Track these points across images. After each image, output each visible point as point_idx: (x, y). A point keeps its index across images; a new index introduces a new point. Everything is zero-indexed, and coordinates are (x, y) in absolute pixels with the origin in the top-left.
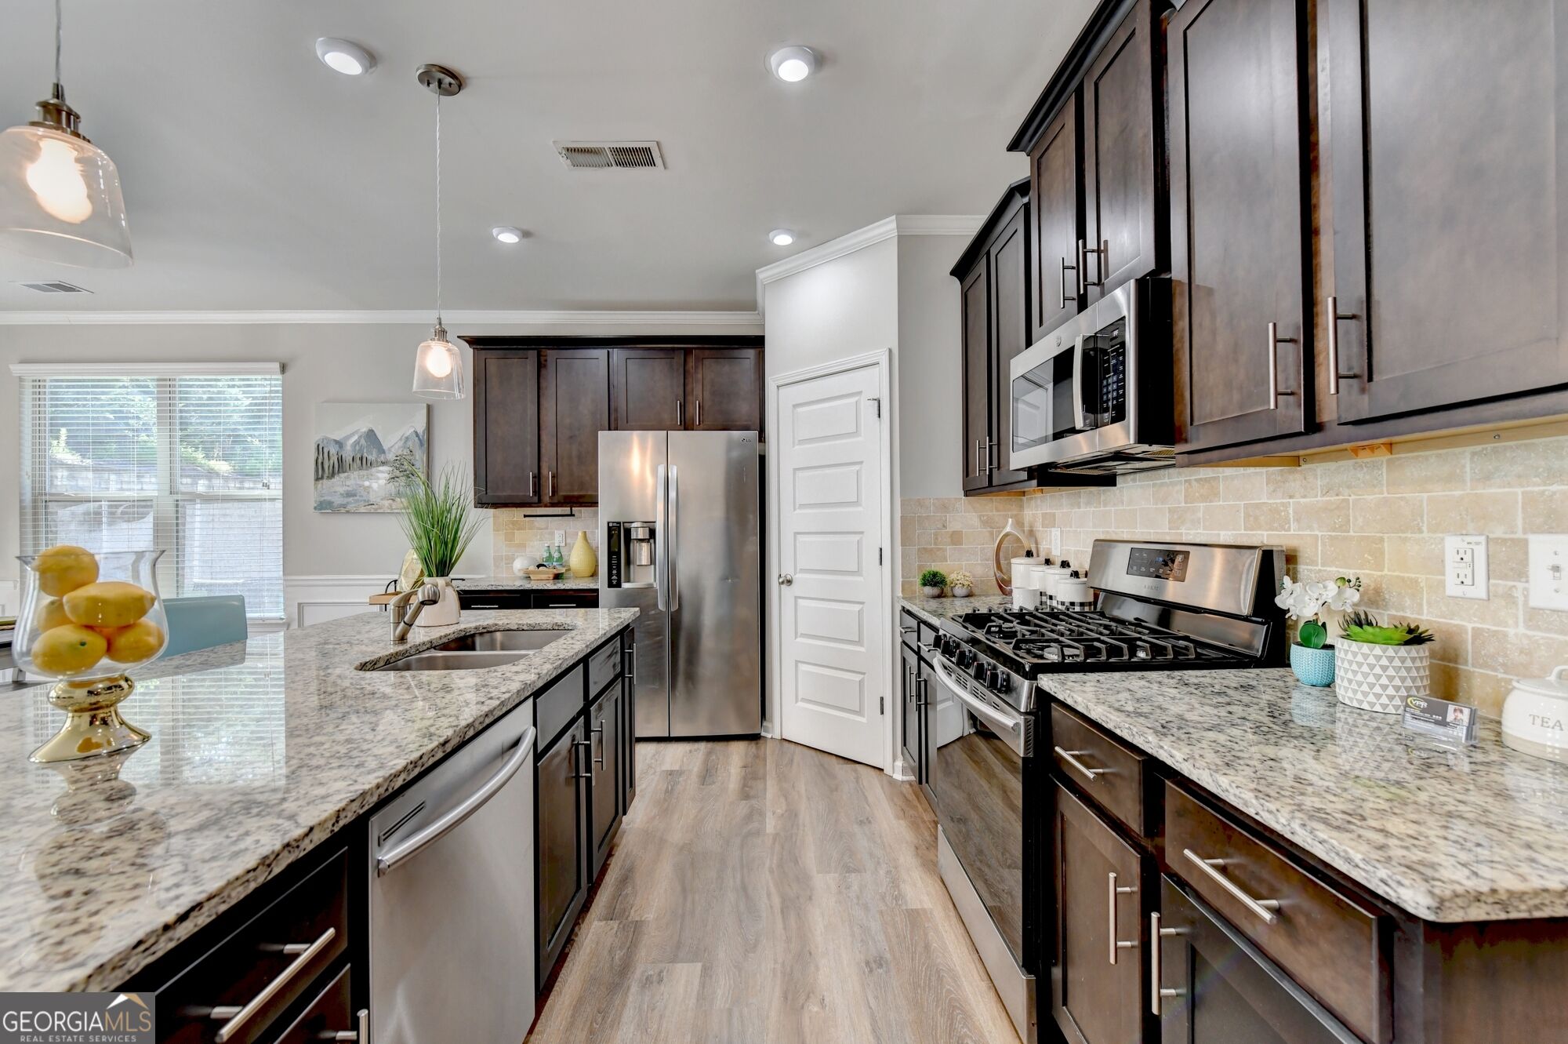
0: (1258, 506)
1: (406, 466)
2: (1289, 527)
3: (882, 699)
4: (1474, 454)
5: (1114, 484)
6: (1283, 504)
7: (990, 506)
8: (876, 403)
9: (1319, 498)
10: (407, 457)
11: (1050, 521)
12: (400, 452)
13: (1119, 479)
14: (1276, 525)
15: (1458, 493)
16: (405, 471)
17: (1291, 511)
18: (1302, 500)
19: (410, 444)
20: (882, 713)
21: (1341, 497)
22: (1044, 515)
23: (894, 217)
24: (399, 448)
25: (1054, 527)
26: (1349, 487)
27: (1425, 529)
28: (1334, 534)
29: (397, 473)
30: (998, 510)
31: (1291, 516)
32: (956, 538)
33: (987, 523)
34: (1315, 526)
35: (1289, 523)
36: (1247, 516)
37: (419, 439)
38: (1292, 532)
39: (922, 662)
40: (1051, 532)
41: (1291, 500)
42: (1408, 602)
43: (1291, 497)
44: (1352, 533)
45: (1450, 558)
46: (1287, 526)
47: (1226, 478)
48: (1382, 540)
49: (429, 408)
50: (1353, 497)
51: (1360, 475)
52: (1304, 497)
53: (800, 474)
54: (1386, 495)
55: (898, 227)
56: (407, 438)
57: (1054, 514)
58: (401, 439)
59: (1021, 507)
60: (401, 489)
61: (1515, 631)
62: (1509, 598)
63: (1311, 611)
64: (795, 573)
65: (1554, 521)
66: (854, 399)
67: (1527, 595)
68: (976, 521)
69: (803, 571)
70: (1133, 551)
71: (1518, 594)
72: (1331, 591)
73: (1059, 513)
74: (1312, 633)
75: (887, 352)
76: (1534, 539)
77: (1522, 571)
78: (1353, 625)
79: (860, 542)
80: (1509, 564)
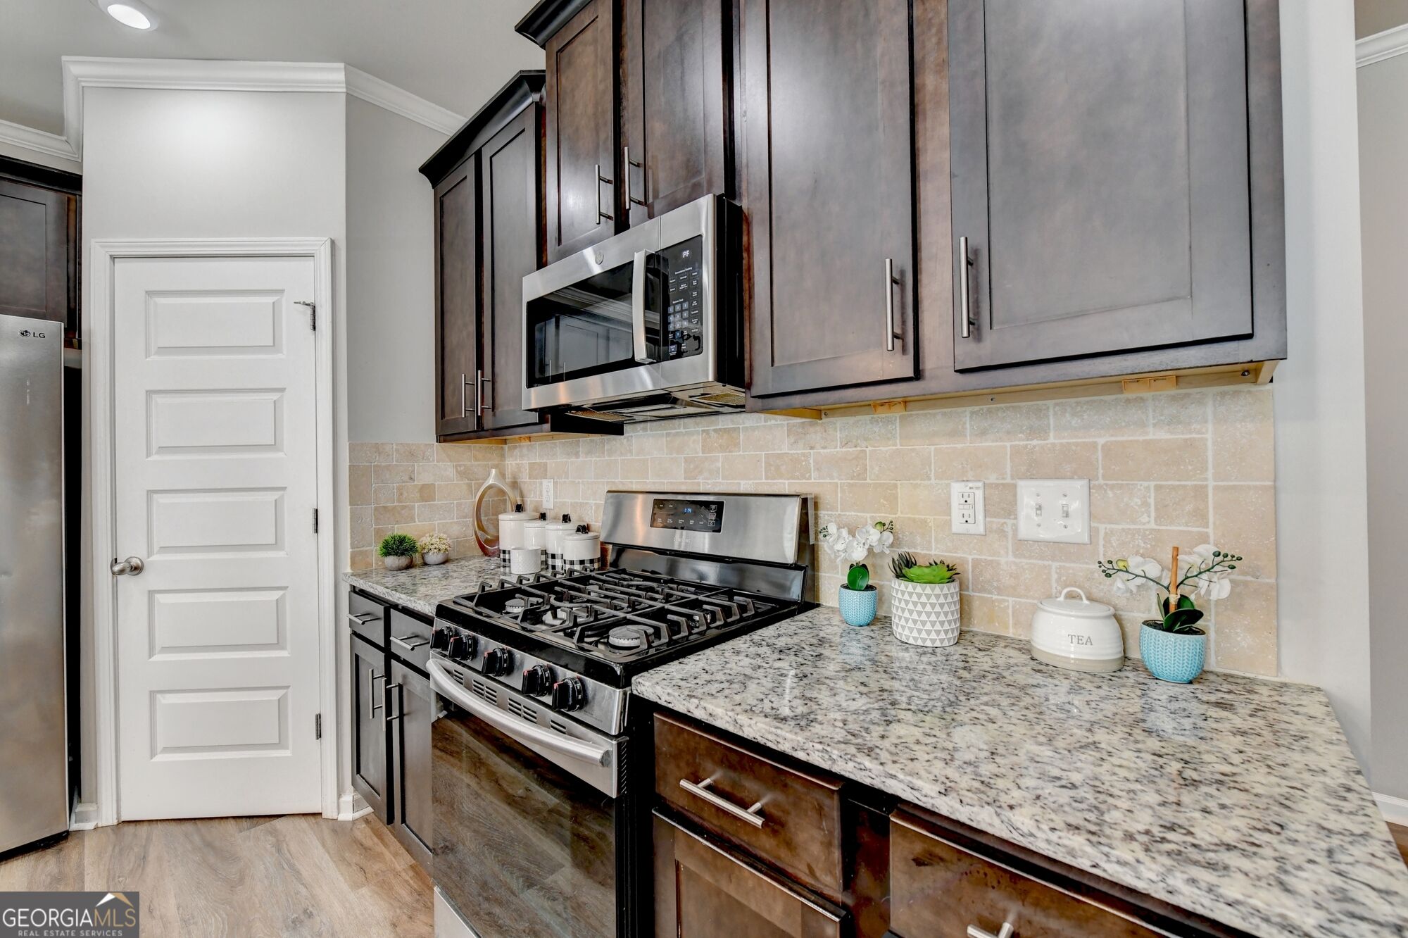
0: (779, 456)
2: (810, 477)
3: (319, 717)
4: (972, 413)
5: (622, 433)
6: (803, 455)
7: (469, 454)
8: (309, 311)
9: (838, 449)
11: (540, 472)
13: (626, 428)
14: (797, 474)
15: (959, 446)
17: (811, 461)
18: (822, 451)
20: (319, 735)
21: (859, 449)
23: (341, 62)
25: (545, 477)
26: (866, 439)
27: (932, 476)
28: (851, 482)
30: (476, 460)
31: (812, 466)
32: (426, 493)
33: (464, 474)
34: (835, 474)
35: (810, 472)
36: (768, 465)
38: (813, 480)
39: (393, 662)
40: (541, 484)
41: (812, 451)
42: (918, 539)
43: (812, 448)
44: (868, 481)
45: (956, 501)
46: (807, 475)
47: (746, 429)
48: (895, 486)
50: (870, 448)
51: (876, 429)
52: (824, 448)
53: (158, 399)
54: (899, 447)
55: (347, 82)
57: (545, 465)
59: (503, 456)
61: (1006, 559)
62: (1001, 532)
63: (859, 555)
64: (150, 554)
65: (1035, 469)
66: (270, 300)
67: (1015, 530)
68: (451, 472)
69: (164, 549)
70: (657, 502)
71: (1008, 529)
72: (874, 535)
73: (551, 463)
74: (858, 576)
75: (328, 244)
76: (1021, 484)
77: (1010, 510)
78: (904, 567)
79: (278, 503)
80: (1001, 504)
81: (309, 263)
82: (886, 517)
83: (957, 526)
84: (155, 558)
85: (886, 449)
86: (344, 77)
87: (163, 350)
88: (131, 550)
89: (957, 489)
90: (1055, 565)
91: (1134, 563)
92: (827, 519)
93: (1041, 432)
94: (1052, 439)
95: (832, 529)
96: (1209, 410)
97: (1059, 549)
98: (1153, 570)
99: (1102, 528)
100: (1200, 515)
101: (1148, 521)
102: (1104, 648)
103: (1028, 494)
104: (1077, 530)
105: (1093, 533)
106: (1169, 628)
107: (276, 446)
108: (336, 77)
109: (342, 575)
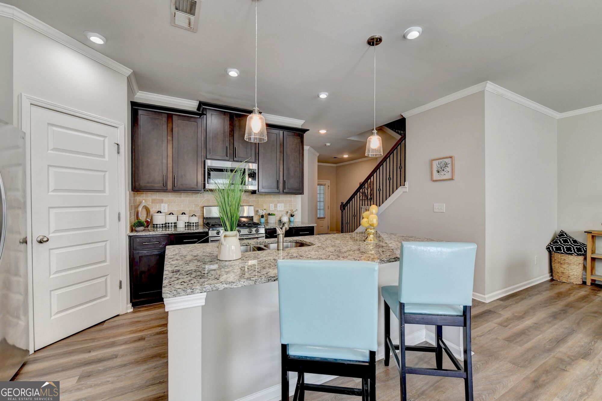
2: (250, 203)
4: (273, 195)
9: (255, 199)
23: (132, 71)
25: (163, 203)
28: (257, 204)
31: (250, 201)
33: (134, 201)
34: (254, 203)
40: (160, 205)
43: (250, 199)
44: (259, 204)
45: (271, 206)
48: (263, 204)
51: (261, 196)
52: (252, 199)
55: (129, 76)
57: (162, 199)
61: (278, 212)
62: (276, 210)
63: (263, 214)
64: (49, 234)
65: (279, 202)
66: (101, 139)
67: (278, 209)
71: (276, 209)
72: (265, 211)
73: (166, 199)
74: (262, 216)
75: (124, 126)
76: (278, 204)
78: (269, 214)
79: (105, 211)
80: (276, 206)
83: (271, 209)
84: (51, 235)
85: (262, 199)
86: (130, 73)
89: (271, 204)
90: (280, 213)
91: (288, 211)
93: (279, 198)
94: (281, 199)
95: (259, 210)
96: (292, 197)
97: (281, 211)
98: (291, 212)
99: (285, 208)
100: (292, 207)
101: (288, 208)
102: (288, 220)
103: (278, 205)
104: (283, 209)
106: (292, 217)
107: (104, 191)
108: (129, 72)
109: (127, 233)
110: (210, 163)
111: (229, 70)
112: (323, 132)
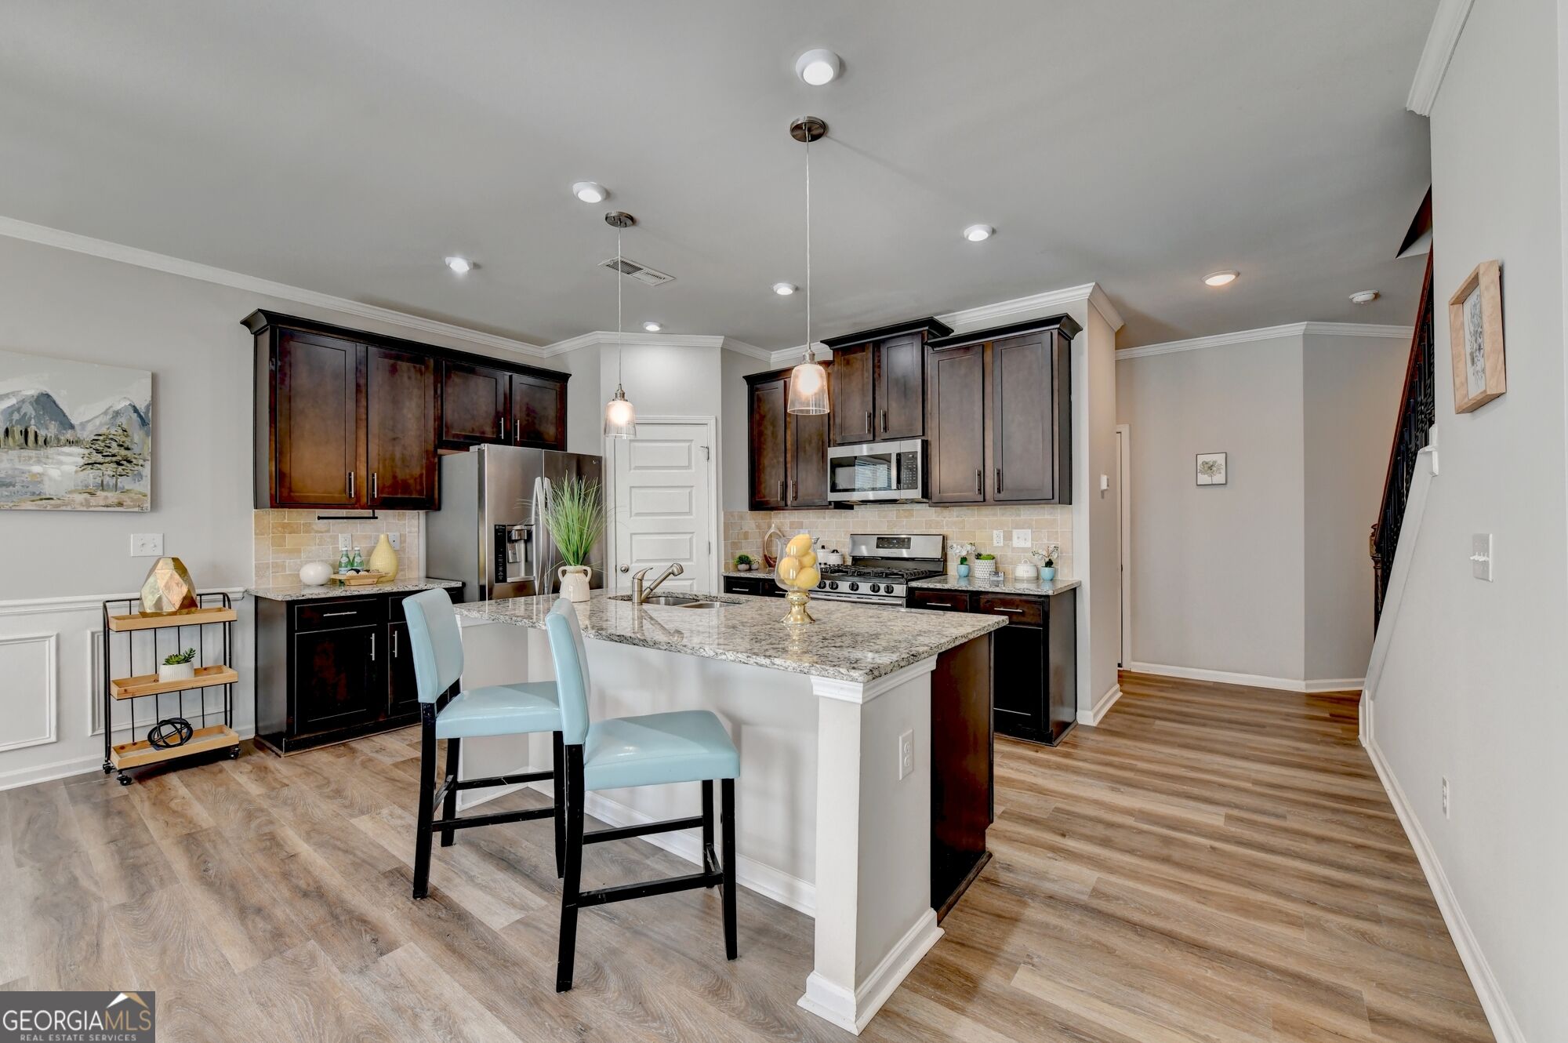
0: (932, 520)
1: (115, 449)
4: (999, 509)
5: (853, 509)
6: (941, 520)
8: (706, 450)
9: (954, 519)
10: (118, 438)
12: (104, 430)
13: (857, 509)
14: (941, 527)
15: (996, 518)
16: (114, 456)
17: (946, 523)
18: (950, 520)
19: (123, 420)
21: (961, 519)
22: (792, 524)
23: (723, 337)
24: (101, 425)
26: (965, 515)
27: (987, 528)
28: (962, 530)
29: (99, 458)
30: (765, 518)
33: (758, 527)
34: (955, 528)
36: (928, 524)
37: (140, 416)
41: (944, 519)
42: (983, 549)
44: (966, 529)
45: (995, 536)
46: (945, 528)
47: (917, 510)
48: (975, 531)
49: (154, 379)
50: (966, 519)
51: (969, 512)
52: (950, 518)
53: (635, 491)
54: (976, 518)
55: (723, 344)
56: (117, 414)
57: (802, 522)
58: (105, 413)
60: (107, 479)
61: (1009, 554)
62: (1008, 546)
63: (964, 554)
64: (631, 563)
65: (1018, 526)
66: (688, 444)
67: (1012, 544)
68: (754, 526)
69: (638, 561)
70: (878, 538)
71: (1010, 544)
72: (969, 547)
73: (806, 521)
74: (963, 560)
75: (715, 420)
76: (1013, 531)
77: (1011, 539)
78: (979, 556)
79: (691, 539)
80: (1008, 537)
81: (705, 427)
82: (973, 542)
83: (995, 544)
84: (634, 565)
86: (722, 341)
87: (637, 468)
88: (623, 562)
89: (995, 532)
90: (1021, 554)
91: (1040, 551)
92: (949, 543)
93: (1019, 516)
94: (1023, 518)
95: (955, 546)
97: (1024, 550)
98: (1045, 553)
99: (1035, 543)
100: (1057, 539)
101: (1045, 541)
102: (1032, 573)
103: (1015, 533)
104: (1028, 544)
105: (1032, 544)
106: (1046, 566)
107: (690, 513)
108: (718, 341)
109: (721, 573)
110: (834, 452)
111: (775, 288)
112: (1219, 280)
